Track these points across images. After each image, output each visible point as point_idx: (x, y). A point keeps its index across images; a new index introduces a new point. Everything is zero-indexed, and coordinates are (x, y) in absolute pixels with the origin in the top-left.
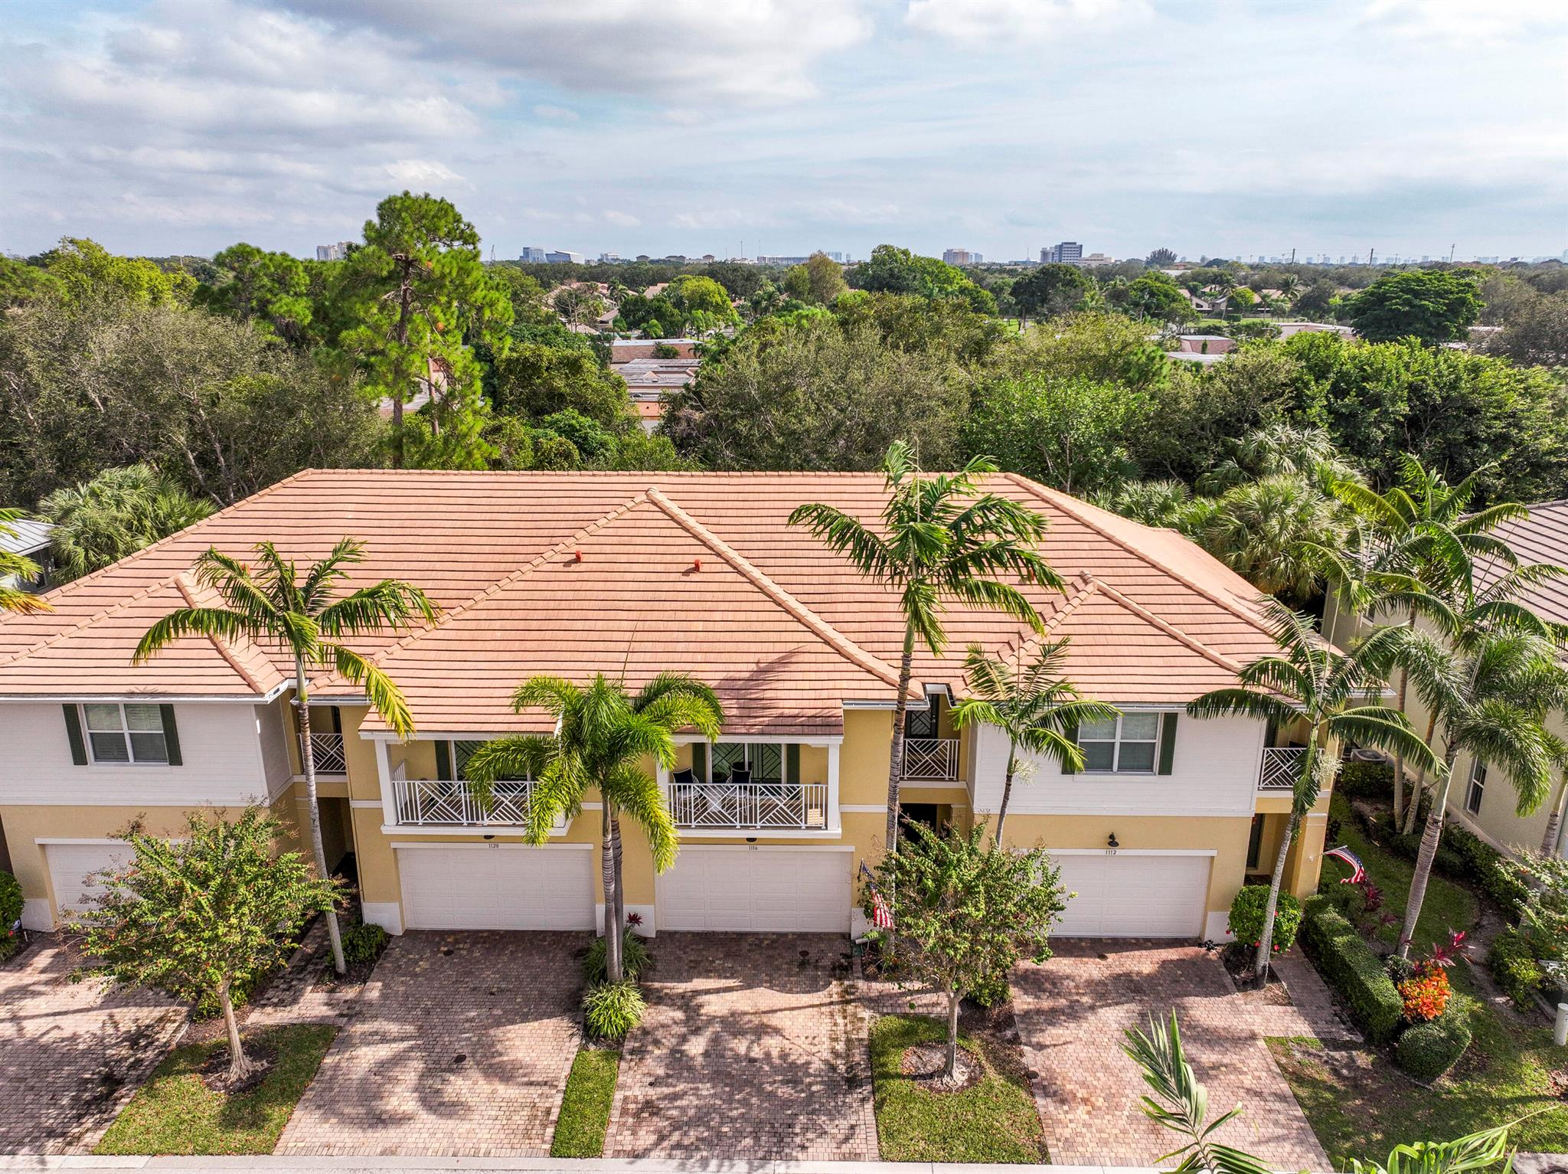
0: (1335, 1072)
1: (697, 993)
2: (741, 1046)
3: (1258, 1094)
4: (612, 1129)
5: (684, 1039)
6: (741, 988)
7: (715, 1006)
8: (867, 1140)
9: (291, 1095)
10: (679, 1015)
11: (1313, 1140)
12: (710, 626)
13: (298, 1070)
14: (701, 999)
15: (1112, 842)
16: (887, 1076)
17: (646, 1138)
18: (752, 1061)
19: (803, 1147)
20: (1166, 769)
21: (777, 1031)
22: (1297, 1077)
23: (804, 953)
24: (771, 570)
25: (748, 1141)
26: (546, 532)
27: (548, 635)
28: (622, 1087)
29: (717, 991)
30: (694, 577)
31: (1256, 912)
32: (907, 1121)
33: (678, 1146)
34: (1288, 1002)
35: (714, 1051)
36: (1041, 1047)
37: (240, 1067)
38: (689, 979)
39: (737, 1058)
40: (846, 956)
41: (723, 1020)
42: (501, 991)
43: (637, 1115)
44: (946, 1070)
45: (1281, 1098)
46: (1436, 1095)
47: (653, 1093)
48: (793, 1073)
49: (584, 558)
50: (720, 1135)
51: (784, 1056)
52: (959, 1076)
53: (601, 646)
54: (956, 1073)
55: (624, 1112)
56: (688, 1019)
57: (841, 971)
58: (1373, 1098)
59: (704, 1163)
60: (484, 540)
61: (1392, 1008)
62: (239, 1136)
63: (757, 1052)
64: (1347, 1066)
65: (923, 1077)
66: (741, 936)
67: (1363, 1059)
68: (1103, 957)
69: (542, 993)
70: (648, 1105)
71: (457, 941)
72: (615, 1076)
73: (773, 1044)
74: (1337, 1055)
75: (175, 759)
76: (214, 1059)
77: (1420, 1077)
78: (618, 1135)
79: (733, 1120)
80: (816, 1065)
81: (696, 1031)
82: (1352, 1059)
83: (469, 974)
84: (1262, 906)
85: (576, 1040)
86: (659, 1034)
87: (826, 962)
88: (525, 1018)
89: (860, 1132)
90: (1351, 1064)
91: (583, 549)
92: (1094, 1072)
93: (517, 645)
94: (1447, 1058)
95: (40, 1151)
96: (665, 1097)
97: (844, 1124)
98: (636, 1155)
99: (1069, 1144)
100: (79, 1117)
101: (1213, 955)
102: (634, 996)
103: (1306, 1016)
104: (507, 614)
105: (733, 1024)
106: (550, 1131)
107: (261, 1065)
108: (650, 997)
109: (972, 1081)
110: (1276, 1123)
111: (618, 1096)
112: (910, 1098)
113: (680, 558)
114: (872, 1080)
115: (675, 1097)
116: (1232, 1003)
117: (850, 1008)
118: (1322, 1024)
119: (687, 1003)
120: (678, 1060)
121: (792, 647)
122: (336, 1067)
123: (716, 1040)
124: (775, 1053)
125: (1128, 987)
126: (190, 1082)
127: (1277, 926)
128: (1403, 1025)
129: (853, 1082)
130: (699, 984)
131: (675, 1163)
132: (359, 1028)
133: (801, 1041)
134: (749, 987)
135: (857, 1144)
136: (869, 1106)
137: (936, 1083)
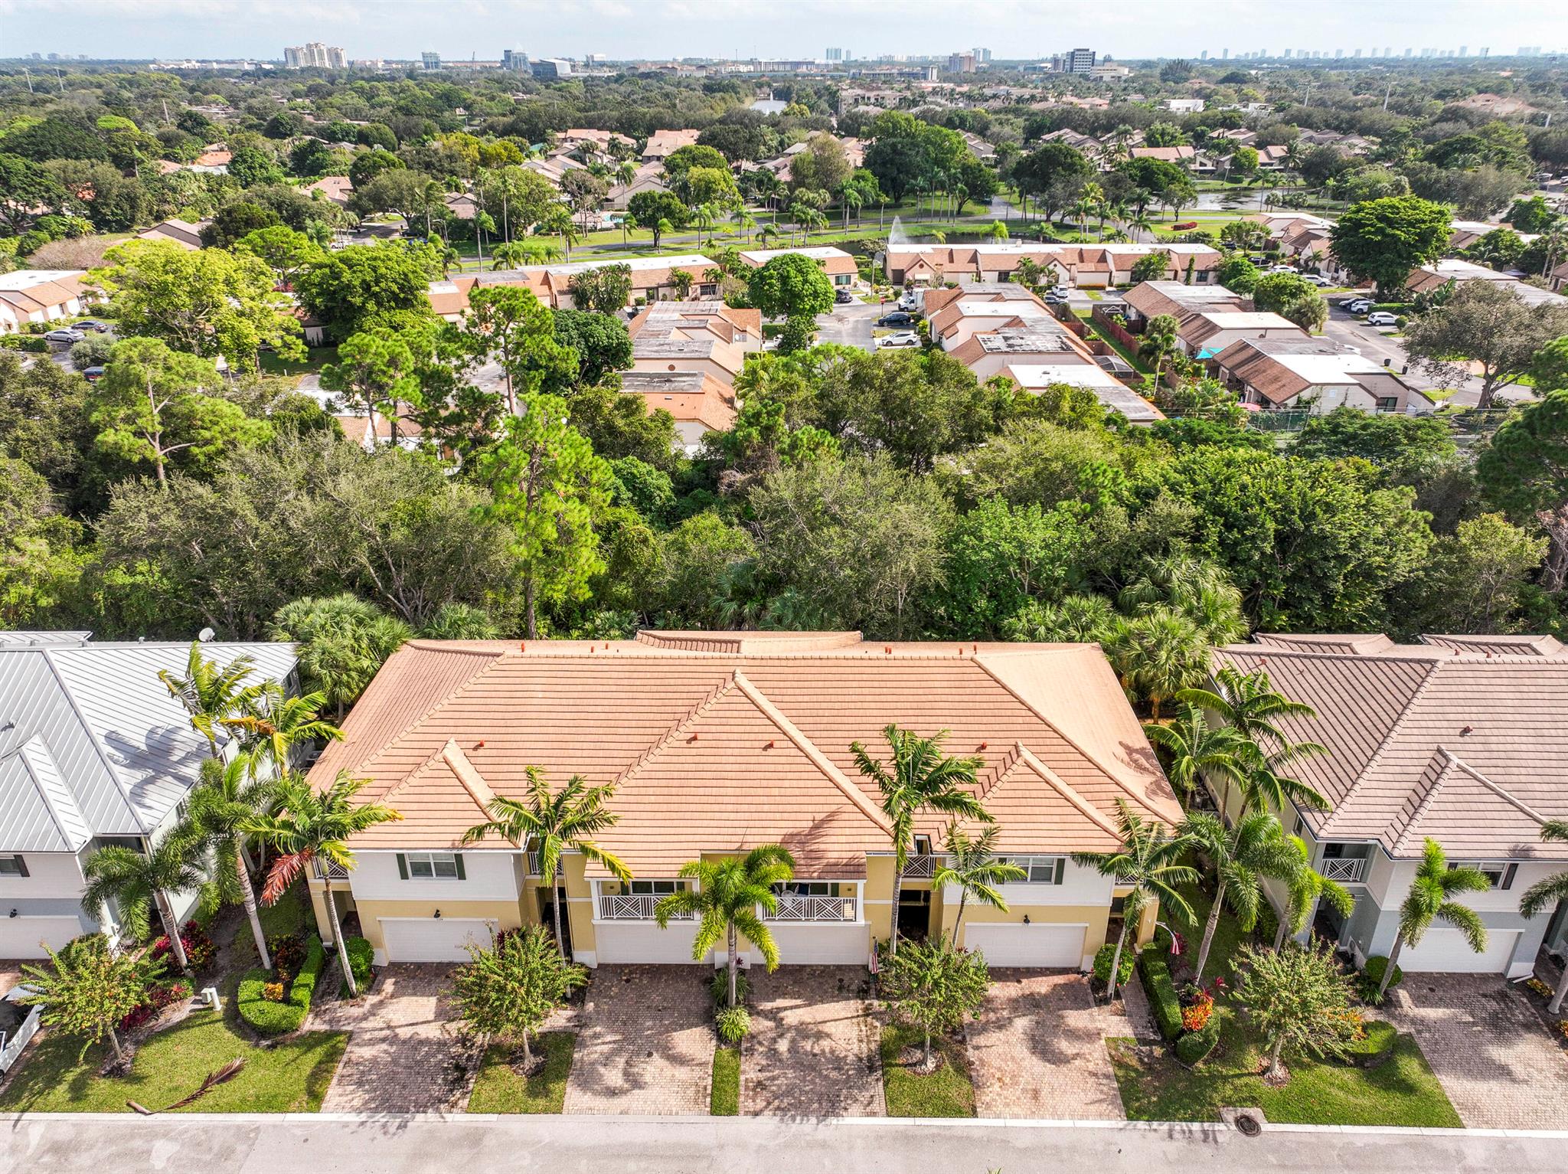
0: (1141, 1060)
1: (780, 1009)
2: (807, 1045)
3: (1095, 1075)
4: (742, 1099)
5: (774, 1041)
6: (806, 1006)
7: (791, 1018)
8: (879, 1105)
9: (561, 1076)
10: (771, 1024)
11: (1120, 1101)
12: (783, 791)
13: (561, 1063)
14: (782, 1015)
15: (1027, 921)
16: (891, 1065)
17: (760, 1104)
18: (815, 1055)
19: (846, 1109)
20: (1059, 881)
21: (828, 1036)
22: (1119, 1063)
23: (841, 980)
24: (818, 741)
25: (816, 1105)
26: (669, 709)
27: (683, 799)
28: (744, 1072)
29: (791, 1008)
30: (770, 751)
31: (1107, 965)
32: (902, 1093)
33: (778, 1108)
34: (1123, 1013)
35: (793, 1049)
36: (977, 1048)
37: (530, 1061)
38: (773, 1000)
39: (806, 1053)
40: (866, 982)
41: (797, 1028)
42: (665, 1008)
43: (754, 1090)
44: (923, 1062)
45: (1107, 1076)
46: (1192, 1073)
47: (762, 1076)
48: (838, 1062)
49: (699, 736)
50: (800, 1102)
51: (832, 1052)
52: (931, 1064)
53: (716, 808)
54: (929, 1064)
55: (747, 1088)
56: (777, 1027)
57: (862, 994)
58: (1158, 1076)
59: (793, 1118)
60: (630, 717)
61: (1176, 1025)
62: (541, 1102)
63: (817, 1050)
64: (1148, 1056)
65: (910, 1065)
66: (802, 967)
67: (1158, 1051)
68: (1019, 982)
69: (688, 1009)
70: (759, 1083)
71: (631, 973)
72: (738, 1066)
73: (825, 1044)
74: (1143, 1049)
75: (462, 876)
76: (513, 1056)
77: (1186, 1063)
78: (745, 1103)
79: (807, 1093)
80: (851, 1058)
81: (781, 1036)
82: (1151, 1051)
83: (643, 996)
84: (1111, 961)
85: (714, 1042)
86: (761, 1038)
87: (853, 987)
88: (682, 1027)
89: (876, 1100)
90: (1150, 1055)
91: (698, 729)
92: (1006, 1061)
93: (665, 807)
94: (1202, 1054)
95: (438, 1110)
96: (768, 1079)
97: (867, 1094)
98: (756, 1114)
99: (988, 1106)
100: (451, 1091)
101: (1085, 980)
102: (745, 1014)
103: (1132, 1023)
104: (655, 783)
105: (803, 1031)
106: (708, 1100)
107: (540, 1059)
108: (753, 1011)
109: (938, 1067)
110: (1102, 1092)
111: (742, 1078)
112: (903, 1079)
113: (760, 737)
114: (882, 1067)
115: (774, 1078)
116: (1091, 1015)
117: (869, 1019)
118: (1140, 1029)
119: (773, 1015)
120: (773, 1053)
121: (834, 808)
122: (582, 1060)
123: (793, 1041)
124: (827, 1050)
125: (1032, 1003)
126: (504, 1069)
127: (1119, 973)
128: (1182, 1032)
129: (871, 1069)
130: (780, 1003)
131: (778, 1118)
132: (588, 1032)
133: (841, 1042)
134: (810, 1005)
135: (875, 1107)
136: (881, 1084)
137: (918, 1069)
